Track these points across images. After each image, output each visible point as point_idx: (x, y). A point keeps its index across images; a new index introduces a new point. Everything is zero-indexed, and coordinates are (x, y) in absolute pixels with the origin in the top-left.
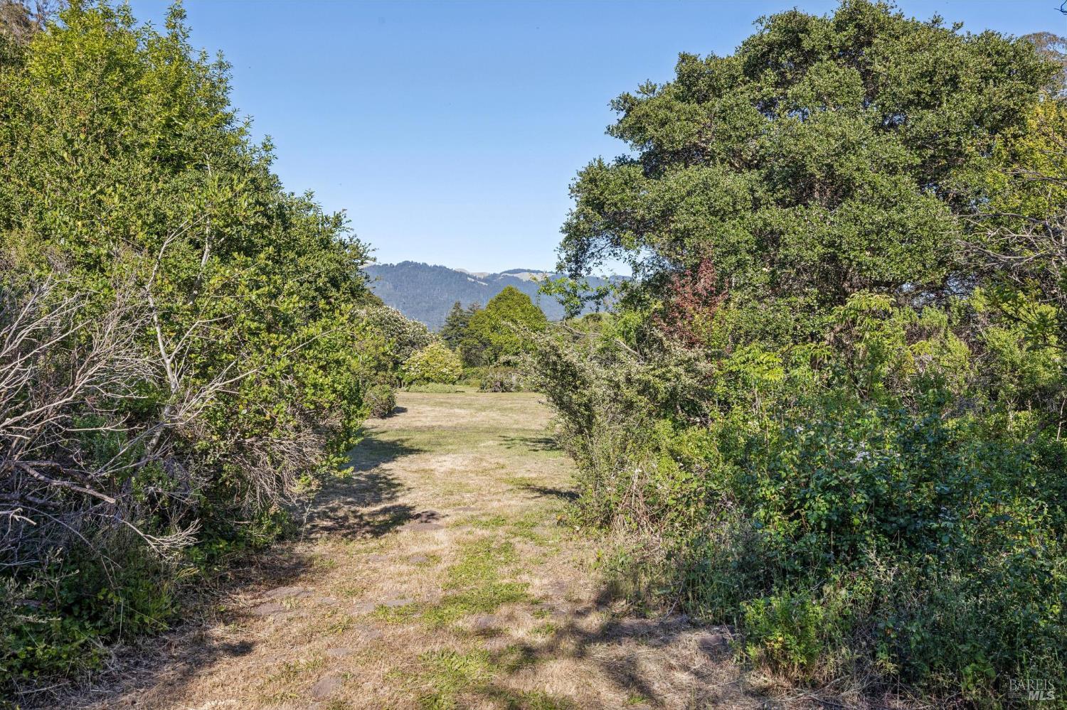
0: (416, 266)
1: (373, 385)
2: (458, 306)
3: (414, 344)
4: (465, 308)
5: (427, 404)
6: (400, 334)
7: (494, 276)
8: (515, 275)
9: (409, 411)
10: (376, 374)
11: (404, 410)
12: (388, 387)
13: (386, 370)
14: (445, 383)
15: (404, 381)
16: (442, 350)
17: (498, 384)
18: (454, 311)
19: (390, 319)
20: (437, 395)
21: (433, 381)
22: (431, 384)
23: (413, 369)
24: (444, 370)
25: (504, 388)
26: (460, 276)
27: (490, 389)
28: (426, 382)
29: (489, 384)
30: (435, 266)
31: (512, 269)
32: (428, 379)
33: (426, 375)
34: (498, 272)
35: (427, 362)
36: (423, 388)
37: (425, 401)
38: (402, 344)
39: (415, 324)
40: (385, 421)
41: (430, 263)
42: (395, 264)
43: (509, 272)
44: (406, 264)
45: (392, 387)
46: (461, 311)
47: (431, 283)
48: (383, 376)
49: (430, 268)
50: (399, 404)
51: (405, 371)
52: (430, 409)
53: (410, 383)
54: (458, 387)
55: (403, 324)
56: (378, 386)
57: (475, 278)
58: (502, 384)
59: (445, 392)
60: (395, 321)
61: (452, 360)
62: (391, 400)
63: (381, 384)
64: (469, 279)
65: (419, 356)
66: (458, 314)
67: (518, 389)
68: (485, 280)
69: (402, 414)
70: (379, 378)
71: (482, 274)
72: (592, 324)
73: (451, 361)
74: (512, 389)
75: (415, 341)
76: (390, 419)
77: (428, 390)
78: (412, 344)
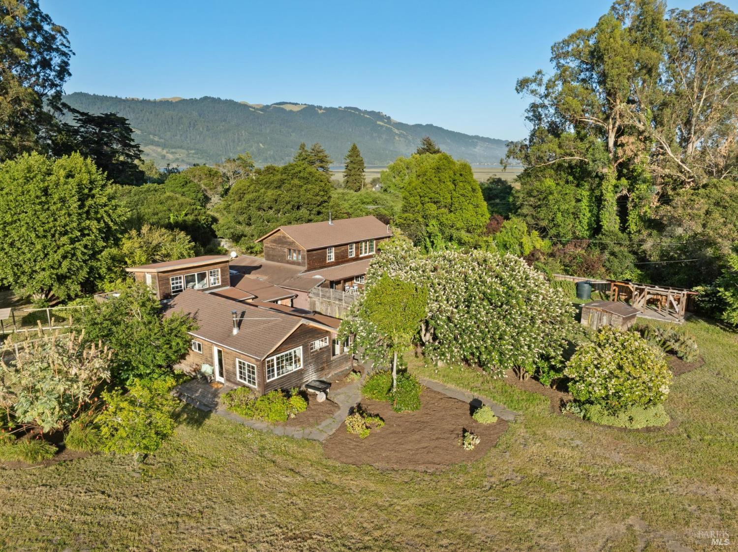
7: (267, 107)
8: (281, 106)
18: (300, 151)
26: (245, 107)
30: (226, 100)
31: (278, 101)
34: (269, 104)
41: (223, 98)
43: (277, 104)
44: (206, 98)
57: (254, 108)
64: (251, 109)
68: (262, 110)
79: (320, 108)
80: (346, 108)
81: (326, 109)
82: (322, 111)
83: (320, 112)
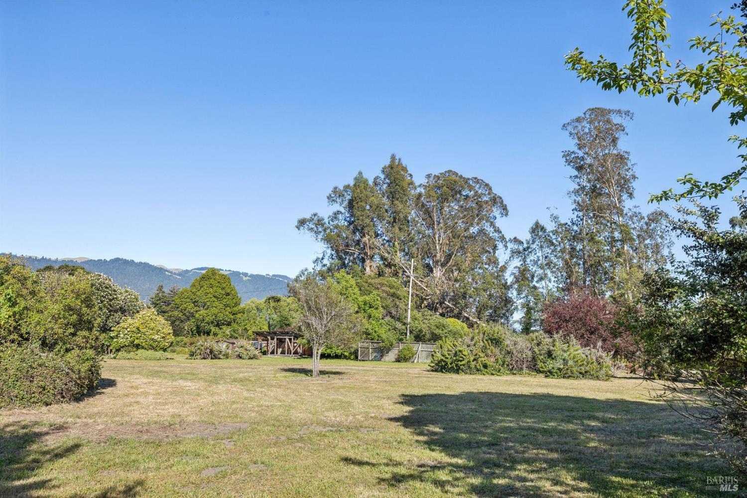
0: (125, 262)
1: (67, 350)
2: (160, 288)
3: (125, 311)
4: (166, 290)
5: (139, 373)
6: (110, 300)
7: (187, 271)
8: (201, 271)
9: (118, 385)
10: (74, 334)
11: (111, 383)
12: (90, 353)
13: (90, 329)
14: (156, 350)
15: (111, 348)
16: (154, 317)
17: (208, 351)
18: (158, 292)
19: (101, 286)
20: (148, 362)
21: (143, 348)
22: (140, 351)
23: (122, 335)
24: (156, 337)
25: (213, 355)
26: (160, 270)
27: (199, 357)
28: (135, 349)
29: (199, 351)
30: (141, 263)
31: (200, 267)
32: (138, 346)
33: (136, 342)
34: (189, 269)
35: (138, 329)
36: (132, 355)
37: (137, 370)
38: (112, 311)
39: (127, 292)
40: (82, 404)
41: (137, 260)
42: (108, 260)
43: (198, 269)
44: (117, 260)
45: (98, 353)
46: (163, 292)
47: (136, 275)
48: (85, 337)
49: (136, 264)
50: (105, 375)
51: (112, 338)
52: (145, 380)
53: (118, 350)
54: (168, 355)
55: (115, 291)
56: (76, 351)
57: (171, 272)
58: (211, 352)
59: (155, 359)
60: (106, 288)
61: (163, 326)
62: (94, 371)
63: (81, 348)
64: (167, 273)
65: (130, 322)
66: (160, 295)
67: (227, 356)
68: (179, 274)
69: (109, 390)
70: (79, 339)
71: (177, 269)
72: (272, 304)
73: (163, 328)
74: (221, 356)
75: (126, 308)
76: (91, 399)
77: (137, 357)
78: (123, 311)
79: (246, 275)
80: (274, 275)
81: (252, 276)
82: (248, 278)
83: (245, 278)
